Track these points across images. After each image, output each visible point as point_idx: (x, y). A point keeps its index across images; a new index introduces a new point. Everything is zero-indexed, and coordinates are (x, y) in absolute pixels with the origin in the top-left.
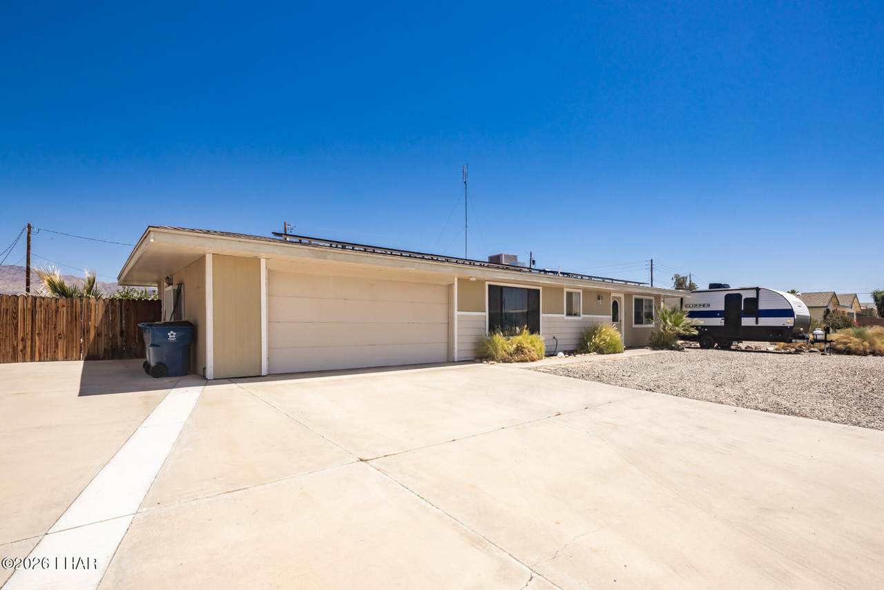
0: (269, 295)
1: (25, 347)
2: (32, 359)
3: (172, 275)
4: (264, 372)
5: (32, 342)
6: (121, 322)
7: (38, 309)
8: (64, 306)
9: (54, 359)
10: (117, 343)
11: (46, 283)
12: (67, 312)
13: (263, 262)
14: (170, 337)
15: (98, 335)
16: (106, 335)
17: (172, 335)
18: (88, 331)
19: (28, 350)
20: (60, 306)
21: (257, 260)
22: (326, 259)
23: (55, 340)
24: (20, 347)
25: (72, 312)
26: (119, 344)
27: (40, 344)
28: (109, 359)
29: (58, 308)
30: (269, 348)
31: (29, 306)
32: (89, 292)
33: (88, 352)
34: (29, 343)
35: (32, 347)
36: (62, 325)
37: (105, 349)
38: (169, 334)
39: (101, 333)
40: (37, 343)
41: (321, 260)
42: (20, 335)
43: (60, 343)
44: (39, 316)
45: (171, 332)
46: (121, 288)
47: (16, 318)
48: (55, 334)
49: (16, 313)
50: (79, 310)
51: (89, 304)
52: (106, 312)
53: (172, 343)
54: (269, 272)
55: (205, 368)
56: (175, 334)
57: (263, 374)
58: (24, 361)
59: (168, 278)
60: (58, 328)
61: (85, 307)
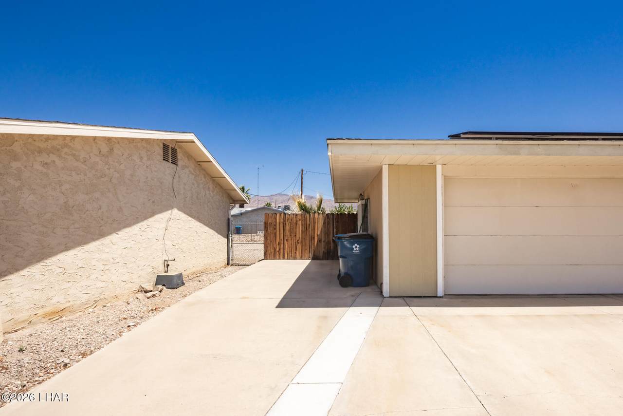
0: (445, 206)
1: (280, 249)
2: (284, 258)
3: (364, 192)
4: (440, 292)
5: (283, 246)
6: (333, 230)
7: (286, 222)
8: (300, 220)
9: (295, 258)
10: (331, 247)
11: (297, 204)
12: (302, 224)
13: (439, 168)
14: (355, 249)
15: (319, 241)
16: (324, 241)
17: (356, 247)
18: (314, 238)
19: (282, 251)
20: (298, 220)
21: (432, 167)
22: (519, 154)
23: (296, 244)
24: (278, 249)
25: (304, 224)
26: (332, 248)
27: (288, 246)
28: (325, 259)
29: (297, 221)
30: (446, 265)
31: (282, 221)
32: (319, 209)
33: (314, 254)
34: (282, 246)
35: (284, 249)
36: (299, 234)
37: (323, 252)
38: (354, 247)
39: (321, 239)
40: (286, 247)
41: (513, 157)
42: (278, 241)
43: (299, 246)
44: (287, 227)
45: (356, 245)
46: (337, 205)
47: (275, 229)
48: (296, 240)
49: (275, 225)
50: (308, 223)
51: (314, 218)
52: (324, 223)
53: (356, 255)
54: (446, 179)
55: (382, 283)
56: (358, 246)
57: (438, 296)
58: (280, 259)
59: (361, 194)
60: (297, 236)
61: (312, 220)
